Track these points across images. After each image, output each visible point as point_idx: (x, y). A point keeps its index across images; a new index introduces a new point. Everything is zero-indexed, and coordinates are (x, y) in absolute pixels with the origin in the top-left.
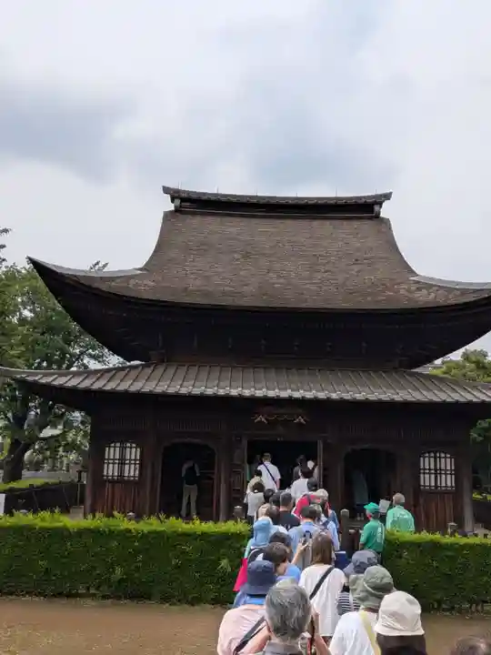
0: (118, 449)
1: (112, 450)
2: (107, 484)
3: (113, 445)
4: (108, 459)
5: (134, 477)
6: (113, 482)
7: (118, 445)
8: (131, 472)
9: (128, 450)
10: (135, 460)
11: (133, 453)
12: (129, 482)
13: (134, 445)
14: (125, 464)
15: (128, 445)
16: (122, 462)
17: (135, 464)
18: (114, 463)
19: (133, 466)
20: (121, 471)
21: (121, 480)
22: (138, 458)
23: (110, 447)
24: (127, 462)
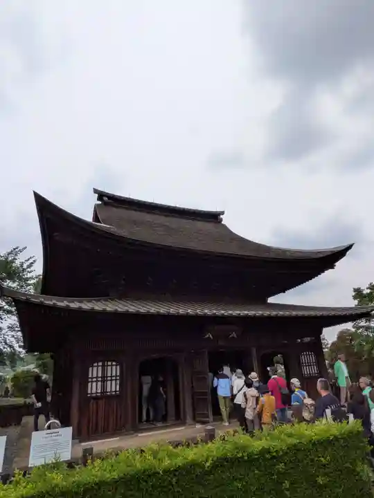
0: (100, 368)
1: (95, 369)
2: (92, 401)
3: (96, 364)
4: (92, 378)
5: (116, 391)
6: (96, 398)
7: (100, 364)
8: (113, 387)
9: (109, 368)
10: (116, 376)
11: (114, 370)
12: (111, 397)
13: (114, 363)
14: (107, 380)
15: (109, 363)
16: (104, 379)
17: (116, 380)
18: (97, 381)
19: (114, 382)
20: (104, 387)
21: (104, 396)
22: (118, 374)
23: (93, 366)
24: (109, 378)
